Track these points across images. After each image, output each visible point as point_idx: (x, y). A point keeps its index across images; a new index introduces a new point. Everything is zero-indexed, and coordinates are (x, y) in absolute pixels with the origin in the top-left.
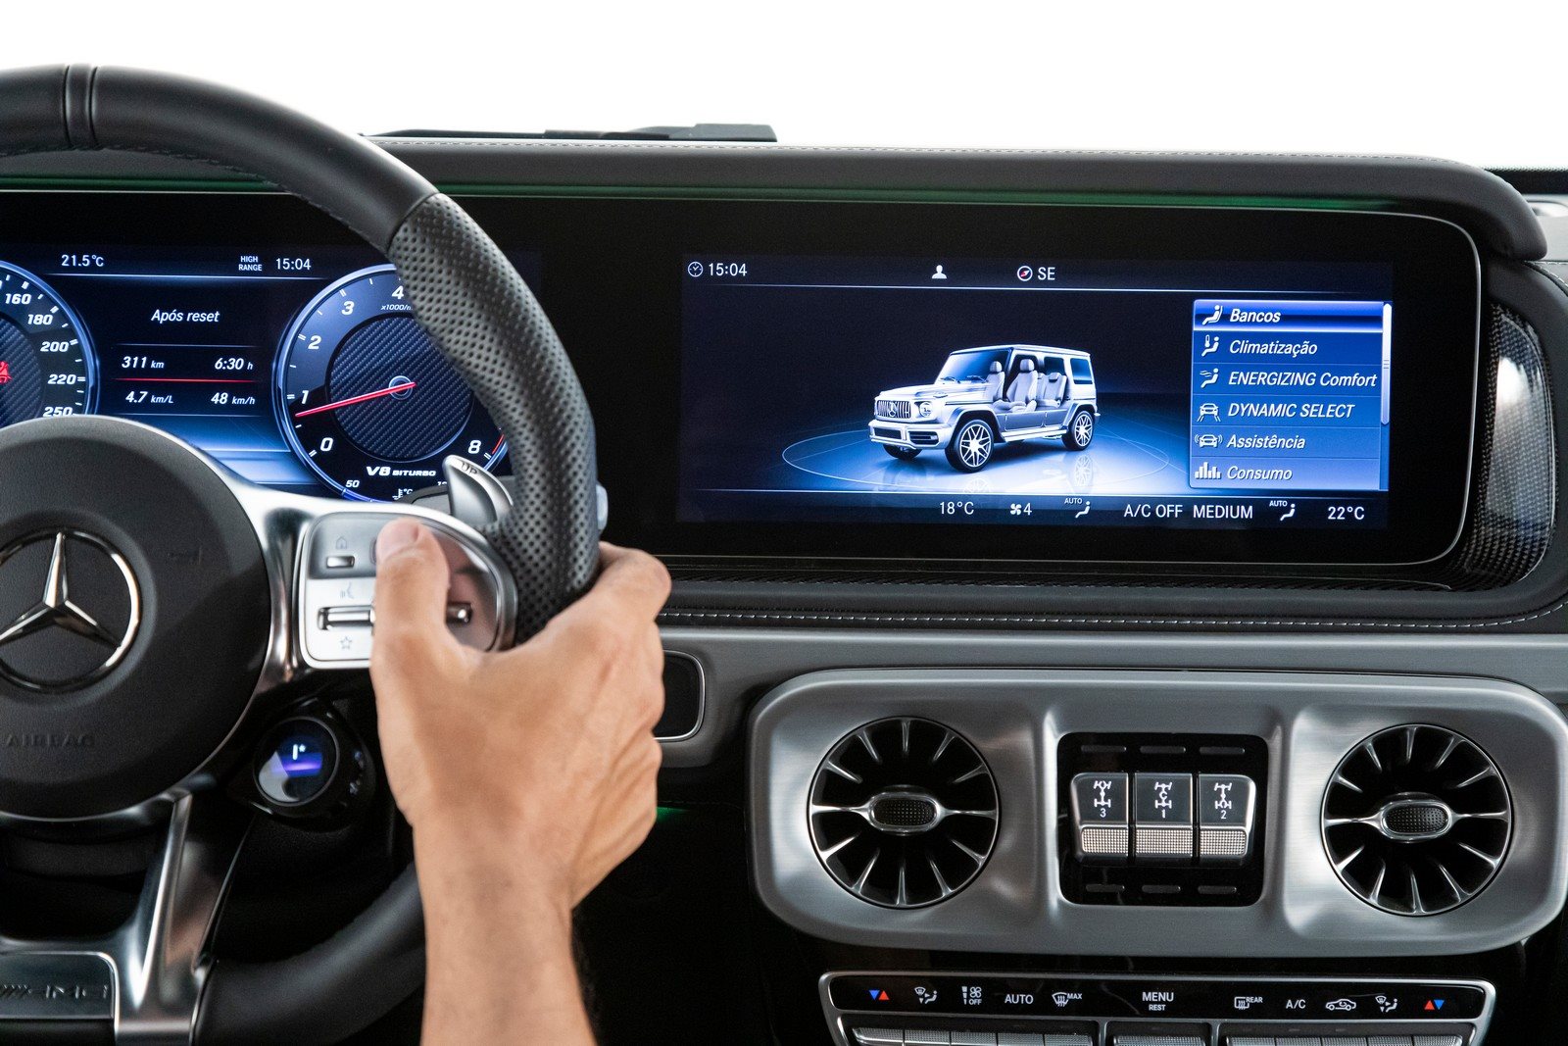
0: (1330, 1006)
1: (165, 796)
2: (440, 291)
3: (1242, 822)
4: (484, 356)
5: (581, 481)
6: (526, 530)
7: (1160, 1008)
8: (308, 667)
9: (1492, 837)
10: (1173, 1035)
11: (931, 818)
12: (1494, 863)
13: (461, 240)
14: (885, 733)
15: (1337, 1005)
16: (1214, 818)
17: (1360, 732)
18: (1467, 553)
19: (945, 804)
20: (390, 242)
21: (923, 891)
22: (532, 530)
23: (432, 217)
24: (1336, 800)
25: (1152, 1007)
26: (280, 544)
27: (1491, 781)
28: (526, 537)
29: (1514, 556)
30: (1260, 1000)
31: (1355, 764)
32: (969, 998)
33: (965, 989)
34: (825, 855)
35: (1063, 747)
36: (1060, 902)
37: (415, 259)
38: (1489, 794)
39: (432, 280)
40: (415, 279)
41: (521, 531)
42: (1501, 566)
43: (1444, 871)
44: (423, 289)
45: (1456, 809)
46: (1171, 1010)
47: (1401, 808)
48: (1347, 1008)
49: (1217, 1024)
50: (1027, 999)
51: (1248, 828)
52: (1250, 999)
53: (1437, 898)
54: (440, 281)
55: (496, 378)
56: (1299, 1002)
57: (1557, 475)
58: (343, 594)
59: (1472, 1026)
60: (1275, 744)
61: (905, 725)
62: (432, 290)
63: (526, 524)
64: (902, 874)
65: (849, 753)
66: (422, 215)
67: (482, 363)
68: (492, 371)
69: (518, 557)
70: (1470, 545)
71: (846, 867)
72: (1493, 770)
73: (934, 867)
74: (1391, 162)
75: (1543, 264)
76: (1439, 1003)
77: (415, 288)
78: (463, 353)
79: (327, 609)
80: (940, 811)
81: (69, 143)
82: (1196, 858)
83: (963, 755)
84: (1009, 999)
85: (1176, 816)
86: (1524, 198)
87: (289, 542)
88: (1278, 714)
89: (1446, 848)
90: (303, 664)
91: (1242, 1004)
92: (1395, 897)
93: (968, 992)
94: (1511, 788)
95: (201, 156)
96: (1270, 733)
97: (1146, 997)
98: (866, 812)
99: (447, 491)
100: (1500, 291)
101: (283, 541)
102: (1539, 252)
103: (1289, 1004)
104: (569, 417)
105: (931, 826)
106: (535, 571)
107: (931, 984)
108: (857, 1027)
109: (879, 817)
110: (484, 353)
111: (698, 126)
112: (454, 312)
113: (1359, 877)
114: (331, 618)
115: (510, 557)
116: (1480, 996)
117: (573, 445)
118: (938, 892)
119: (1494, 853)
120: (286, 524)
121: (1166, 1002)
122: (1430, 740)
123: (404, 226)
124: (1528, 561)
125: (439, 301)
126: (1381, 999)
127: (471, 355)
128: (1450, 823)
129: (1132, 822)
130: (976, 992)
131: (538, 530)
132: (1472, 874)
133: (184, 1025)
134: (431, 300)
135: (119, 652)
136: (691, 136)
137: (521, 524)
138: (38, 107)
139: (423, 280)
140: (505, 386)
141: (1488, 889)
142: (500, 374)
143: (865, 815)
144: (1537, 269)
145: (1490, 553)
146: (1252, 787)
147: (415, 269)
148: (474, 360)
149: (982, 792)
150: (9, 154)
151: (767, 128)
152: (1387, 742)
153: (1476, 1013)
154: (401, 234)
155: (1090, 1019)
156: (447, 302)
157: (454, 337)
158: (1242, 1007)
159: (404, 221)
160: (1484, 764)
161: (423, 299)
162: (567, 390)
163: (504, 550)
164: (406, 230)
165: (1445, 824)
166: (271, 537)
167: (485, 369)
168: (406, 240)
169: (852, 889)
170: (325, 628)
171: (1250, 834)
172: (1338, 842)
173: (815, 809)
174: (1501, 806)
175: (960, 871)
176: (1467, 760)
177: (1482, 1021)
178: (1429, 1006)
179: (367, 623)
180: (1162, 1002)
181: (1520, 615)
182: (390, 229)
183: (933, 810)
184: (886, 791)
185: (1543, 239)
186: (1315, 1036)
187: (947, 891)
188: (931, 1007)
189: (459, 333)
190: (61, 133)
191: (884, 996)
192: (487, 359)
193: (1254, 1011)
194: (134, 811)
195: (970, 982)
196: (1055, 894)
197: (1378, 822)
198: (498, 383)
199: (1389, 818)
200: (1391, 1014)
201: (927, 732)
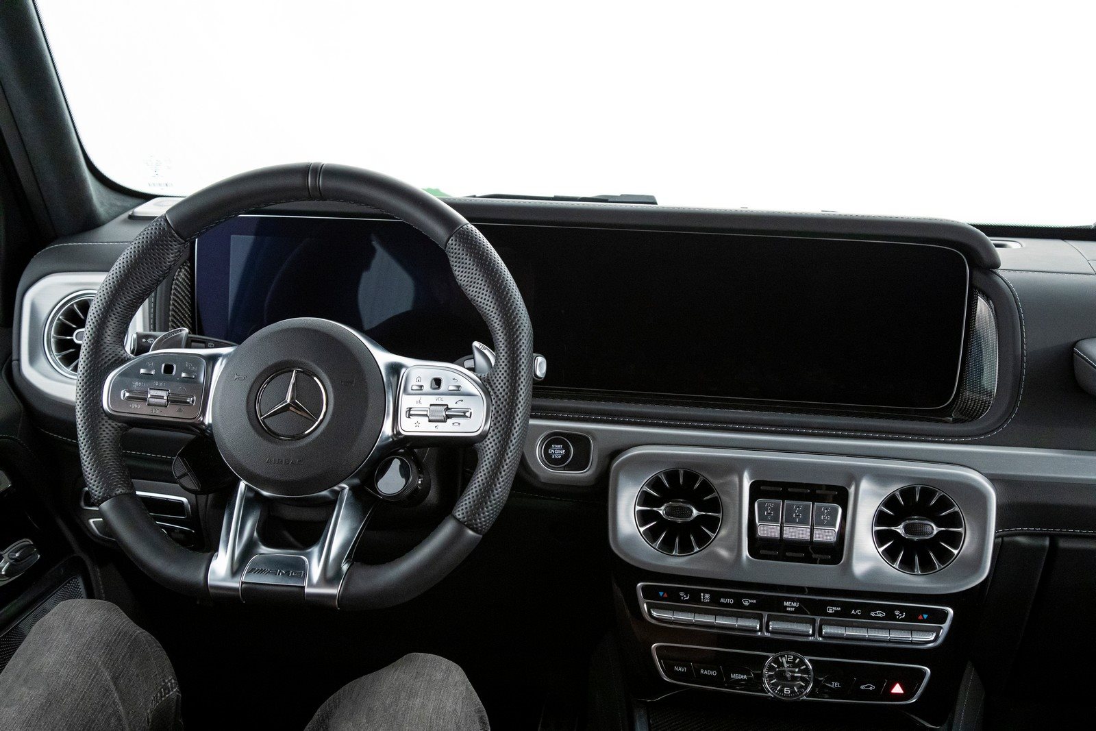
0: (872, 614)
1: (336, 488)
2: (466, 268)
3: (834, 526)
4: (487, 299)
5: (523, 356)
6: (498, 378)
7: (792, 609)
8: (400, 434)
9: (955, 540)
10: (797, 622)
11: (691, 515)
12: (956, 552)
13: (476, 245)
14: (672, 475)
15: (876, 614)
16: (820, 523)
17: (893, 488)
18: (957, 405)
19: (698, 509)
20: (446, 245)
21: (686, 548)
22: (500, 377)
23: (464, 234)
24: (880, 518)
25: (788, 609)
26: (391, 378)
27: (956, 513)
28: (498, 380)
29: (977, 408)
30: (840, 609)
31: (890, 502)
32: (704, 599)
33: (702, 594)
34: (642, 529)
35: (752, 487)
36: (747, 556)
37: (456, 253)
38: (955, 520)
39: (463, 263)
40: (456, 262)
41: (496, 377)
42: (970, 412)
43: (931, 554)
44: (459, 267)
45: (938, 526)
46: (797, 610)
47: (912, 523)
48: (880, 615)
49: (818, 619)
50: (731, 601)
51: (837, 529)
52: (834, 608)
53: (927, 566)
54: (466, 264)
55: (488, 308)
56: (858, 611)
57: (999, 371)
58: (417, 402)
59: (941, 628)
60: (852, 490)
61: (681, 472)
62: (463, 267)
63: (498, 374)
64: (677, 540)
65: (655, 483)
66: (460, 233)
67: (483, 301)
68: (487, 305)
69: (493, 390)
70: (957, 403)
71: (652, 535)
72: (957, 509)
73: (692, 538)
74: (926, 221)
75: (999, 272)
76: (925, 616)
77: (456, 266)
78: (475, 296)
79: (410, 408)
80: (695, 512)
81: (311, 198)
82: (811, 542)
83: (707, 488)
84: (722, 600)
85: (803, 522)
86: (989, 238)
87: (396, 377)
88: (854, 476)
89: (934, 543)
90: (399, 433)
91: (830, 610)
92: (907, 565)
93: (704, 596)
94: (965, 518)
95: (367, 205)
96: (850, 486)
97: (785, 604)
98: (661, 511)
99: (474, 358)
100: (977, 283)
101: (393, 376)
102: (997, 265)
103: (853, 612)
104: (519, 327)
105: (692, 519)
106: (500, 396)
107: (686, 591)
108: (653, 608)
109: (667, 514)
110: (484, 297)
111: (622, 195)
112: (472, 278)
113: (890, 555)
114: (411, 412)
115: (490, 390)
116: (946, 614)
117: (520, 340)
118: (693, 549)
119: (956, 548)
120: (395, 369)
121: (795, 607)
122: (927, 493)
123: (452, 238)
124: (983, 411)
125: (466, 272)
126: (897, 613)
127: (478, 297)
128: (935, 532)
129: (782, 523)
130: (707, 596)
131: (502, 378)
132: (945, 556)
133: (334, 591)
134: (462, 272)
135: (317, 423)
136: (617, 200)
137: (496, 374)
138: (297, 181)
139: (459, 262)
140: (492, 312)
141: (951, 565)
142: (490, 306)
143: (661, 512)
144: (995, 273)
145: (966, 405)
146: (840, 510)
147: (456, 258)
148: (479, 299)
149: (715, 505)
150: (287, 202)
151: (652, 197)
152: (907, 493)
153: (944, 622)
154: (450, 242)
155: (759, 612)
156: (469, 273)
157: (471, 289)
158: (830, 612)
159: (452, 236)
160: (952, 506)
161: (459, 271)
162: (520, 315)
163: (488, 386)
164: (452, 240)
165: (932, 533)
166: (388, 375)
167: (484, 304)
168: (452, 244)
169: (653, 545)
170: (409, 417)
171: (838, 532)
172: (880, 538)
173: (638, 508)
174: (960, 526)
175: (703, 540)
176: (945, 503)
177: (946, 626)
178: (920, 617)
179: (426, 415)
180: (793, 607)
181: (976, 436)
182: (446, 239)
183: (692, 512)
184: (673, 502)
185: (999, 260)
186: (864, 627)
187: (697, 549)
188: (686, 602)
189: (474, 287)
190: (307, 193)
191: (666, 595)
192: (485, 299)
193: (836, 614)
194: (325, 493)
195: (705, 592)
196: (745, 553)
197: (900, 529)
198: (489, 310)
199: (905, 528)
200: (902, 620)
201: (691, 476)
